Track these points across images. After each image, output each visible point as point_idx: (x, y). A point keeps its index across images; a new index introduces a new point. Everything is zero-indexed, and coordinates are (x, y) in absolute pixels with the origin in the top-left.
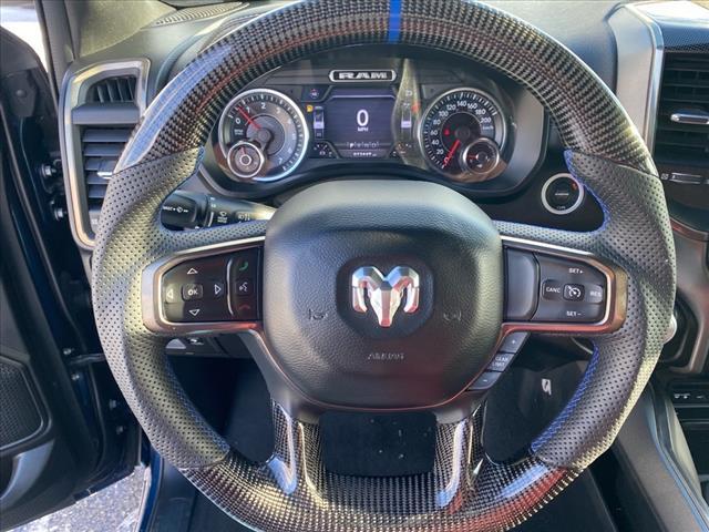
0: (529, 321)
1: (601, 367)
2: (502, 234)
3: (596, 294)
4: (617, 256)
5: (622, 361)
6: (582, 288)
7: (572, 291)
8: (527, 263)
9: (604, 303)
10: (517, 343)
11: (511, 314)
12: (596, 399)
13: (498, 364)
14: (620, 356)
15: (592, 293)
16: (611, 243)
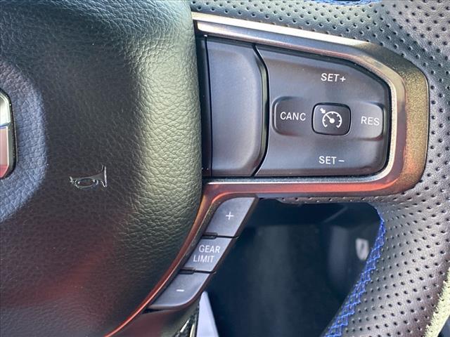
0: (253, 177)
1: (386, 257)
2: (193, 10)
3: (371, 121)
4: (412, 45)
5: (422, 244)
6: (346, 110)
7: (327, 117)
8: (244, 63)
9: (385, 137)
10: (234, 218)
11: (218, 166)
12: (379, 313)
13: (202, 259)
14: (418, 235)
15: (363, 120)
16: (401, 21)
